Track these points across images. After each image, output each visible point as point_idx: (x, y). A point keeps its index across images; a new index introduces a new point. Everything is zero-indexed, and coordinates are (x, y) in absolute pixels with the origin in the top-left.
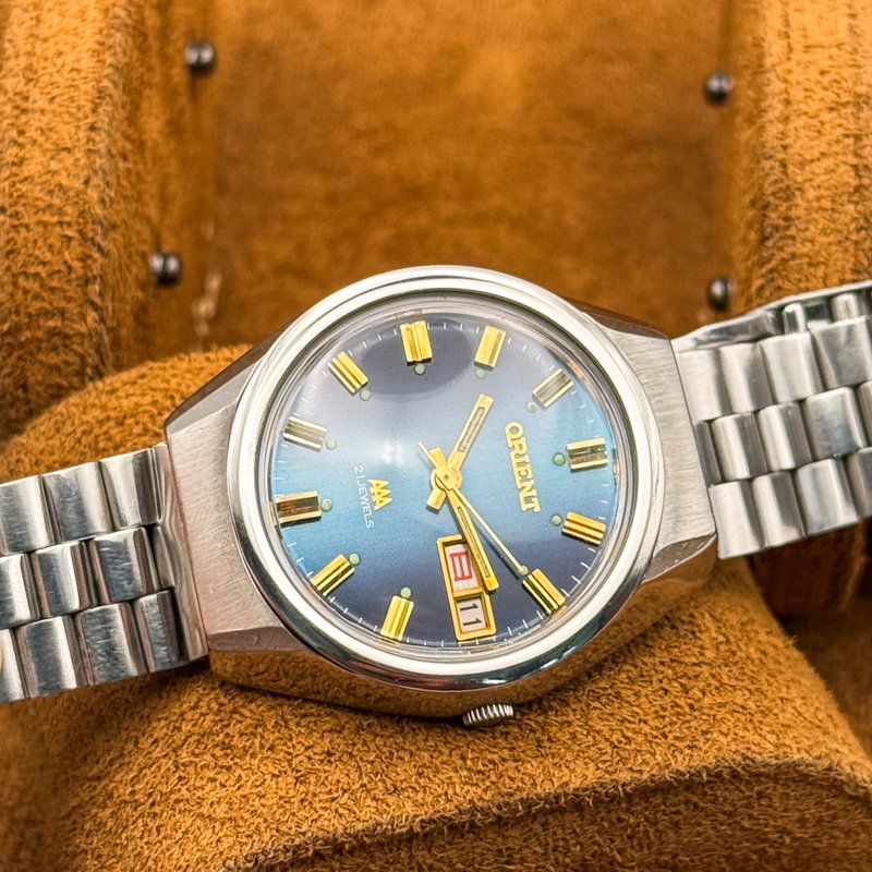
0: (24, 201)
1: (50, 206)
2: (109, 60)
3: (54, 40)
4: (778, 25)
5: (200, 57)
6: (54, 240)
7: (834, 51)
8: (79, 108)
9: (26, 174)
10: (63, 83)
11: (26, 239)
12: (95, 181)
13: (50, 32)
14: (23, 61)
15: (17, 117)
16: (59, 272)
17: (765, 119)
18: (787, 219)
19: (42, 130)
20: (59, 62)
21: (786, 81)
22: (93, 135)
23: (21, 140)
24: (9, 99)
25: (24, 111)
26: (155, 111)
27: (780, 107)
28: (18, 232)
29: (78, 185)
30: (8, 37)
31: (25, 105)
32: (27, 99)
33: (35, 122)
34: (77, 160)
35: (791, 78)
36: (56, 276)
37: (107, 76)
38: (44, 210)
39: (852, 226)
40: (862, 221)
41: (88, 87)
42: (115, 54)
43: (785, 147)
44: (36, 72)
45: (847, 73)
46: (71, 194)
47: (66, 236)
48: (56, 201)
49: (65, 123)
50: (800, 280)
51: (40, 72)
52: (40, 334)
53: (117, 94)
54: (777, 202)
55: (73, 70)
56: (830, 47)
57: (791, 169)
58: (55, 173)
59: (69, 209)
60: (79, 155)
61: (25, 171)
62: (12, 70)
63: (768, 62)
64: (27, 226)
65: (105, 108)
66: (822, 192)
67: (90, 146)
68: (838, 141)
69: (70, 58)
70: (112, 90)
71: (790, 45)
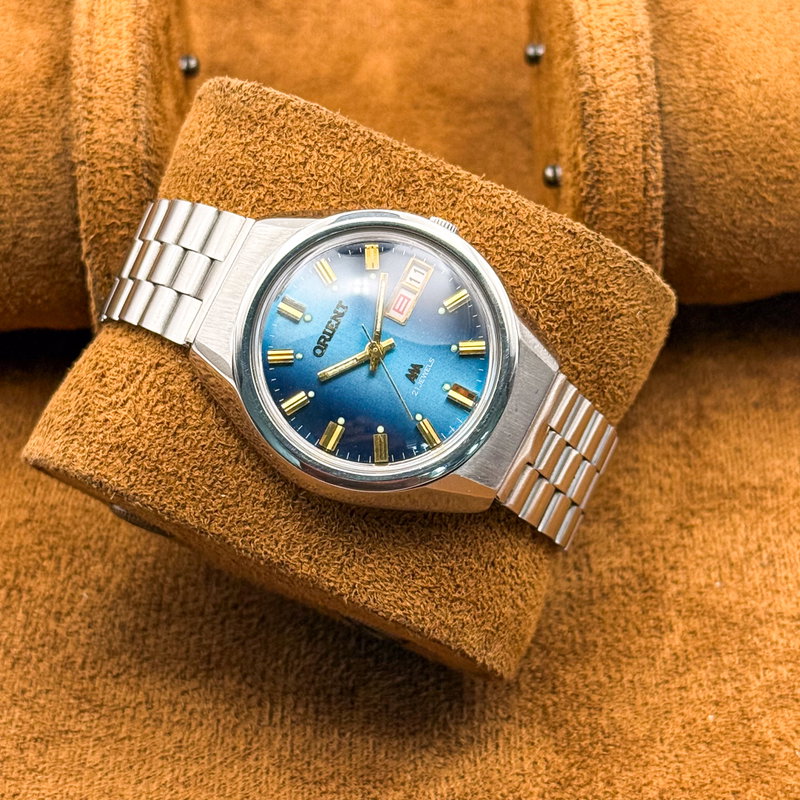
0: (96, 156)
1: (114, 157)
2: (141, 62)
3: (103, 52)
5: (188, 64)
6: (118, 179)
7: (617, 7)
8: (125, 93)
10: (112, 79)
11: (100, 180)
12: (141, 138)
13: (100, 48)
14: (85, 68)
15: (86, 103)
16: (123, 198)
17: (579, 50)
18: (598, 111)
19: (103, 110)
20: (108, 66)
21: (589, 26)
22: (136, 110)
23: (90, 117)
24: (80, 92)
25: (90, 99)
26: (169, 96)
27: (587, 42)
28: (95, 176)
29: (130, 142)
30: (73, 53)
31: (89, 95)
32: (90, 91)
33: (97, 105)
34: (128, 126)
35: (591, 24)
36: (122, 202)
37: (140, 72)
38: (110, 160)
39: (640, 112)
40: (645, 109)
41: (129, 80)
42: (144, 58)
43: (593, 67)
44: (94, 73)
45: (627, 19)
46: (127, 148)
47: (125, 175)
48: (117, 154)
49: (117, 104)
50: (609, 149)
51: (97, 73)
52: (115, 240)
53: (148, 83)
54: (591, 100)
55: (118, 70)
56: (614, 5)
57: (598, 79)
58: (114, 136)
59: (126, 158)
60: (128, 123)
61: (95, 136)
62: (78, 74)
63: (576, 16)
64: (100, 172)
65: (142, 92)
66: (619, 92)
67: (135, 117)
68: (625, 61)
69: (115, 63)
70: (144, 80)
71: (589, 6)
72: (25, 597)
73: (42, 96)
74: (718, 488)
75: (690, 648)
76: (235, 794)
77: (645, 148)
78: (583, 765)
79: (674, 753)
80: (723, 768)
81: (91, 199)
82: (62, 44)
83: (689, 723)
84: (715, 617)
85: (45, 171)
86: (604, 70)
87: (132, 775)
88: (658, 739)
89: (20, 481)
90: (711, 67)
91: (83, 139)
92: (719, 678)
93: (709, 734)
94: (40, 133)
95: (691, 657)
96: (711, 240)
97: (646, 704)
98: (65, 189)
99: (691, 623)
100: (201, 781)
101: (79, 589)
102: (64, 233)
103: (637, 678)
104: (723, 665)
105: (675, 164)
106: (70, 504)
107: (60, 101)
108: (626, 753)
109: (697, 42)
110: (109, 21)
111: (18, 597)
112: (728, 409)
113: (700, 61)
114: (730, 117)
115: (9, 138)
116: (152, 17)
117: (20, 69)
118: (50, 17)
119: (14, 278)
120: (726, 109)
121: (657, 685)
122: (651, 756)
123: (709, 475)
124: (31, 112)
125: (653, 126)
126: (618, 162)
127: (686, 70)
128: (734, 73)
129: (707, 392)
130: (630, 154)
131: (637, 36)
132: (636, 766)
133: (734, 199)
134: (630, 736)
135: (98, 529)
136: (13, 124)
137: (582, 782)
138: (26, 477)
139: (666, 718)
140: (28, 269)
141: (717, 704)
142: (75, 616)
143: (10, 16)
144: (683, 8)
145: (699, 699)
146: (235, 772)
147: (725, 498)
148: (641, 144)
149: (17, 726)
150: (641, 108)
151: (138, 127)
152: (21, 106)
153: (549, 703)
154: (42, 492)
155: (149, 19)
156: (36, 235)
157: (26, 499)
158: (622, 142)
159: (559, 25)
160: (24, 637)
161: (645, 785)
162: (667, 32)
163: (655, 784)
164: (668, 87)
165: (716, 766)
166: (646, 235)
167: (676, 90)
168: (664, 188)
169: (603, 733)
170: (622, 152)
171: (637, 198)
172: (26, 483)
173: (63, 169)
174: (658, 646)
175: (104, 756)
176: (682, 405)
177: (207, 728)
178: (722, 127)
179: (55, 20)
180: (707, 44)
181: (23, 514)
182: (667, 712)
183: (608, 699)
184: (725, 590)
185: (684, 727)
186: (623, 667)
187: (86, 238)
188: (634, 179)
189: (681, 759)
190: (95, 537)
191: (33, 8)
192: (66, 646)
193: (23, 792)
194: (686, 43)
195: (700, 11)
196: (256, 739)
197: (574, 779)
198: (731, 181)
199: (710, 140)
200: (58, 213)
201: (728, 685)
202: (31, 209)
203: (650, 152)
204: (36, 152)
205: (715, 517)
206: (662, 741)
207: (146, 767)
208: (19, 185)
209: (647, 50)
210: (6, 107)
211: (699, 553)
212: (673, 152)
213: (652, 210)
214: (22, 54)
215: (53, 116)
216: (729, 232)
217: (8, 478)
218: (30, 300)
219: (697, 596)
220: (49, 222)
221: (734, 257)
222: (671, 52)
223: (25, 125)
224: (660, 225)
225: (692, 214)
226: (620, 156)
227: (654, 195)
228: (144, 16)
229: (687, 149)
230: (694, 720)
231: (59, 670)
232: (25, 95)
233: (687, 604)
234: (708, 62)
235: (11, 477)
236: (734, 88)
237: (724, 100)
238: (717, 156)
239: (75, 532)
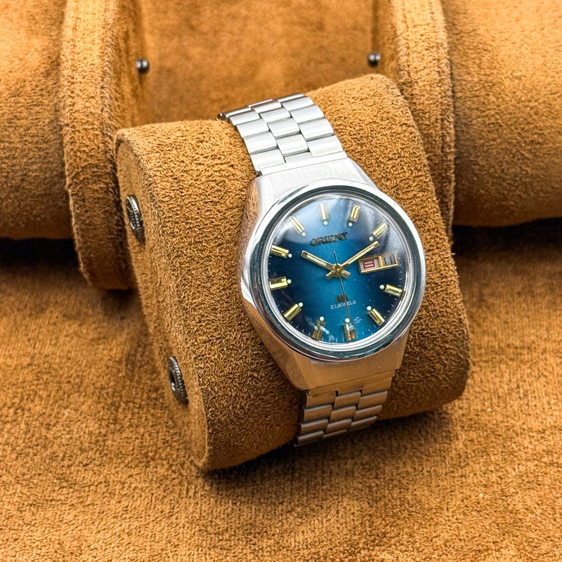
0: (76, 121)
1: (88, 122)
2: (107, 59)
3: (82, 53)
4: (402, 18)
5: (142, 65)
6: (91, 136)
8: (96, 80)
9: (76, 109)
10: (88, 70)
11: (78, 136)
12: (105, 109)
13: (80, 50)
14: (70, 63)
15: (70, 86)
16: (94, 149)
18: (412, 95)
19: (81, 90)
20: (85, 62)
21: (407, 39)
22: (103, 90)
23: (72, 95)
24: (66, 79)
25: (73, 83)
26: (127, 83)
27: (406, 49)
28: (75, 134)
29: (99, 111)
30: (63, 54)
31: (72, 81)
32: (73, 78)
33: (77, 88)
34: (97, 101)
35: (408, 38)
36: (93, 151)
37: (106, 66)
38: (85, 124)
39: (439, 96)
40: (443, 94)
41: (99, 71)
42: (109, 56)
43: (409, 66)
45: (432, 35)
46: (96, 115)
47: (95, 134)
48: (90, 119)
49: (90, 86)
51: (78, 67)
53: (111, 73)
54: (407, 88)
55: (91, 64)
56: (424, 25)
57: (412, 74)
58: (88, 107)
59: (96, 122)
60: (97, 99)
61: (76, 108)
62: (65, 67)
63: (398, 33)
64: (78, 131)
65: (107, 79)
66: (425, 83)
67: (102, 95)
68: (430, 62)
69: (90, 60)
70: (109, 71)
71: (407, 25)
72: (27, 414)
73: (42, 82)
74: (492, 347)
75: (469, 451)
76: (161, 541)
77: (442, 120)
78: (395, 524)
79: (455, 517)
80: (488, 527)
81: (72, 149)
82: (56, 49)
83: (467, 499)
84: (487, 431)
85: (43, 132)
86: (416, 68)
87: (94, 528)
88: (445, 508)
89: (25, 339)
90: (488, 68)
91: (67, 109)
92: (488, 470)
93: (479, 506)
94: (40, 107)
95: (469, 456)
96: (488, 183)
97: (439, 486)
98: (56, 144)
99: (470, 435)
100: (140, 532)
101: (63, 409)
102: (55, 172)
103: (433, 469)
104: (491, 461)
105: (463, 131)
106: (58, 354)
107: (54, 86)
108: (424, 517)
109: (479, 51)
110: (87, 33)
111: (21, 414)
112: (500, 296)
113: (480, 63)
114: (500, 100)
115: (19, 110)
116: (115, 30)
117: (29, 64)
118: (49, 31)
119: (22, 202)
120: (497, 96)
121: (446, 474)
122: (440, 519)
123: (486, 338)
124: (35, 93)
125: (448, 105)
126: (425, 129)
127: (472, 69)
128: (504, 71)
129: (487, 285)
130: (433, 123)
131: (438, 46)
132: (430, 525)
133: (502, 155)
134: (426, 506)
135: (76, 371)
136: (23, 101)
137: (393, 535)
138: (29, 337)
139: (451, 495)
140: (32, 197)
141: (485, 486)
142: (59, 427)
143: (22, 30)
144: (471, 28)
145: (474, 483)
146: (162, 526)
147: (496, 354)
148: (440, 117)
149: (18, 497)
150: (440, 93)
151: (104, 102)
152: (28, 89)
153: (374, 484)
154: (40, 346)
155: (113, 32)
156: (37, 174)
157: (29, 351)
158: (427, 116)
159: (388, 39)
160: (24, 440)
161: (435, 537)
162: (460, 44)
163: (441, 536)
164: (459, 80)
165: (484, 526)
166: (443, 178)
167: (464, 82)
168: (455, 146)
169: (409, 504)
170: (427, 123)
171: (437, 153)
172: (29, 340)
173: (55, 130)
174: (448, 449)
175: (76, 516)
176: (469, 293)
177: (144, 499)
178: (495, 107)
179: (52, 34)
180: (486, 52)
181: (27, 360)
182: (452, 491)
183: (413, 482)
184: (494, 413)
185: (463, 501)
186: (424, 462)
187: (69, 175)
188: (435, 141)
189: (460, 521)
190: (74, 375)
191: (37, 25)
192: (52, 446)
193: (21, 538)
194: (472, 51)
195: (482, 31)
196: (177, 506)
197: (388, 533)
198: (501, 143)
199: (487, 116)
200: (51, 160)
201: (494, 474)
202: (33, 157)
203: (446, 122)
204: (37, 119)
205: (489, 366)
206: (447, 509)
207: (103, 523)
208: (26, 141)
209: (445, 55)
210: (18, 89)
211: (478, 389)
212: (462, 123)
213: (446, 161)
214: (29, 55)
215: (49, 95)
216: (500, 177)
217: (17, 337)
218: (32, 219)
219: (476, 417)
220: (45, 166)
221: (503, 195)
222: (462, 57)
223: (30, 101)
224: (452, 171)
225: (475, 165)
226: (426, 125)
227: (448, 151)
228: (110, 30)
229: (471, 121)
230: (470, 497)
231: (47, 461)
232: (30, 82)
233: (469, 423)
234: (486, 64)
235: (20, 336)
236: (503, 81)
237: (496, 89)
238: (491, 126)
239: (61, 372)
